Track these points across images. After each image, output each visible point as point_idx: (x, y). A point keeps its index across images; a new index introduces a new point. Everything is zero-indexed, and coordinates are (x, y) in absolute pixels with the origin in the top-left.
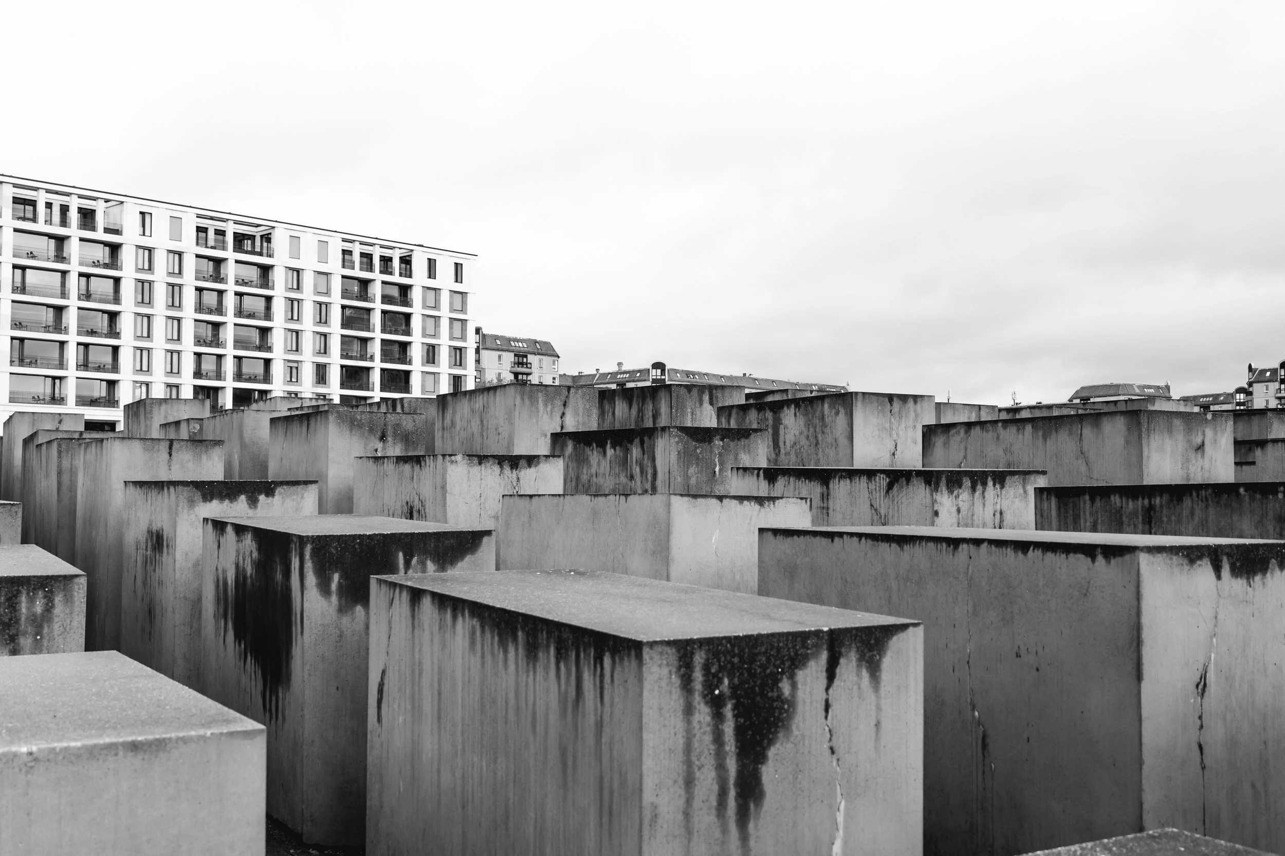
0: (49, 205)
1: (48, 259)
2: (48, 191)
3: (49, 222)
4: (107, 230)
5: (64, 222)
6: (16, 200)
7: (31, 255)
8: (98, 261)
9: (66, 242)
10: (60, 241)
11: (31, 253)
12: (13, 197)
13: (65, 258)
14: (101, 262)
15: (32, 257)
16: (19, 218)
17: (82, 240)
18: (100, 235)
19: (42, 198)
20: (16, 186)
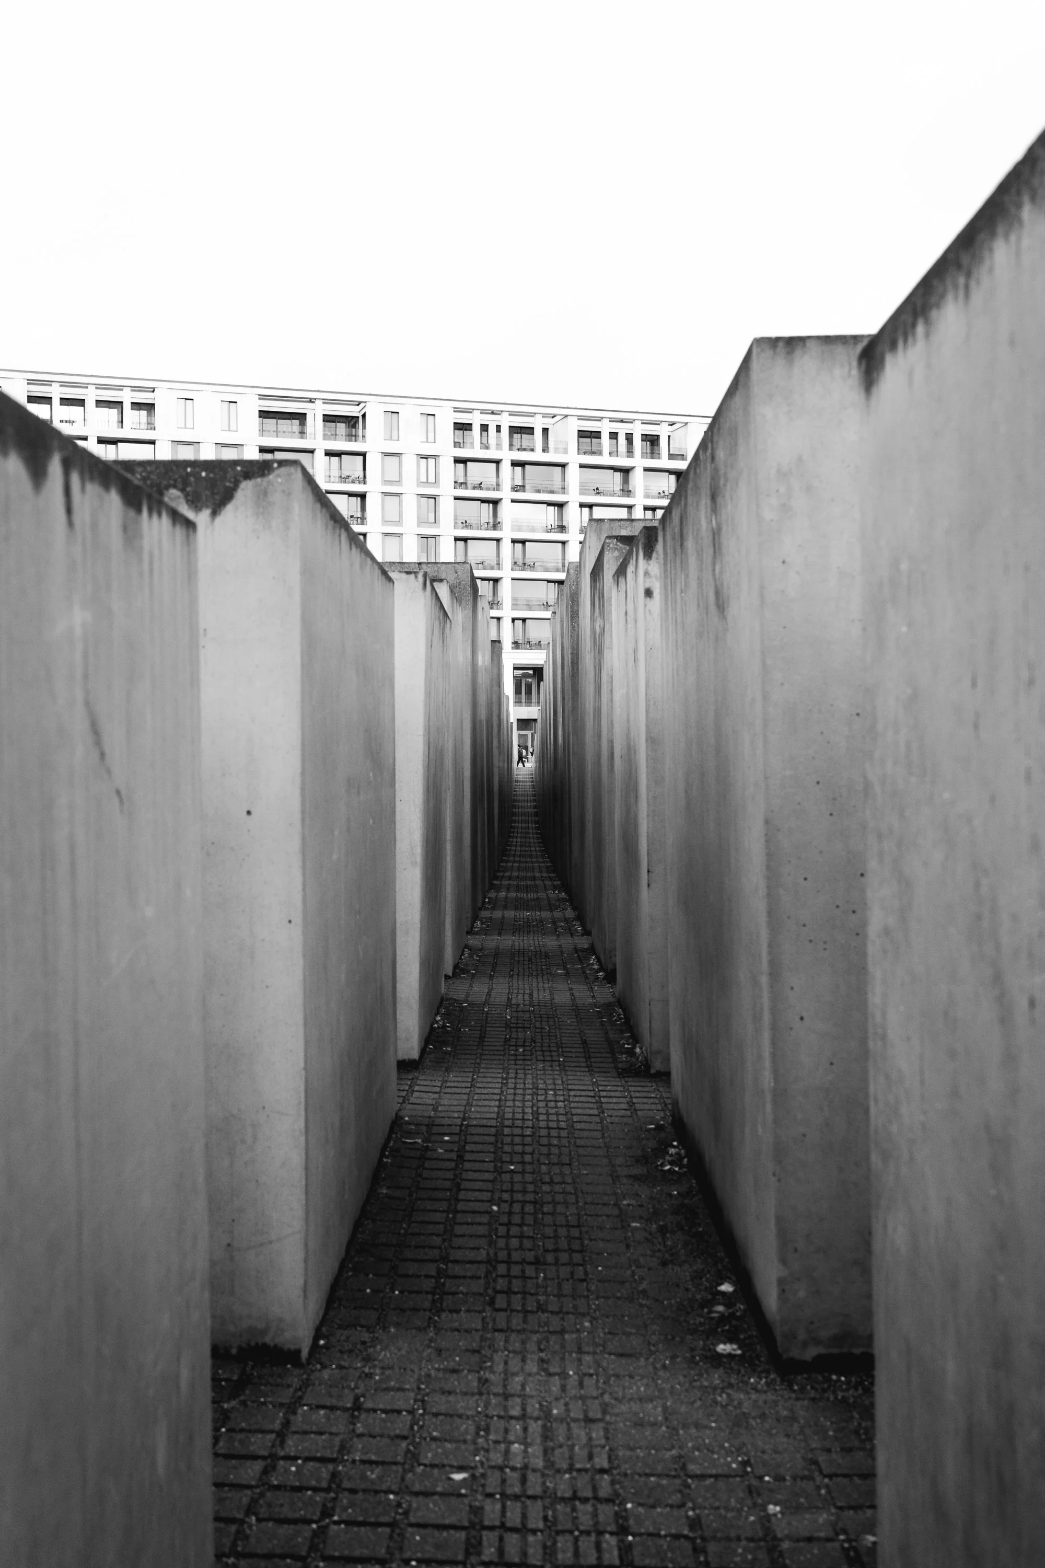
0: (614, 436)
1: (614, 495)
2: (612, 420)
3: (614, 453)
4: (671, 457)
5: (630, 452)
6: (582, 434)
7: (598, 491)
8: (663, 492)
9: (631, 474)
10: (626, 472)
11: (597, 489)
12: (579, 431)
13: (630, 491)
14: (667, 493)
15: (598, 493)
16: (586, 453)
17: (646, 470)
18: (664, 462)
19: (605, 428)
20: (581, 418)
